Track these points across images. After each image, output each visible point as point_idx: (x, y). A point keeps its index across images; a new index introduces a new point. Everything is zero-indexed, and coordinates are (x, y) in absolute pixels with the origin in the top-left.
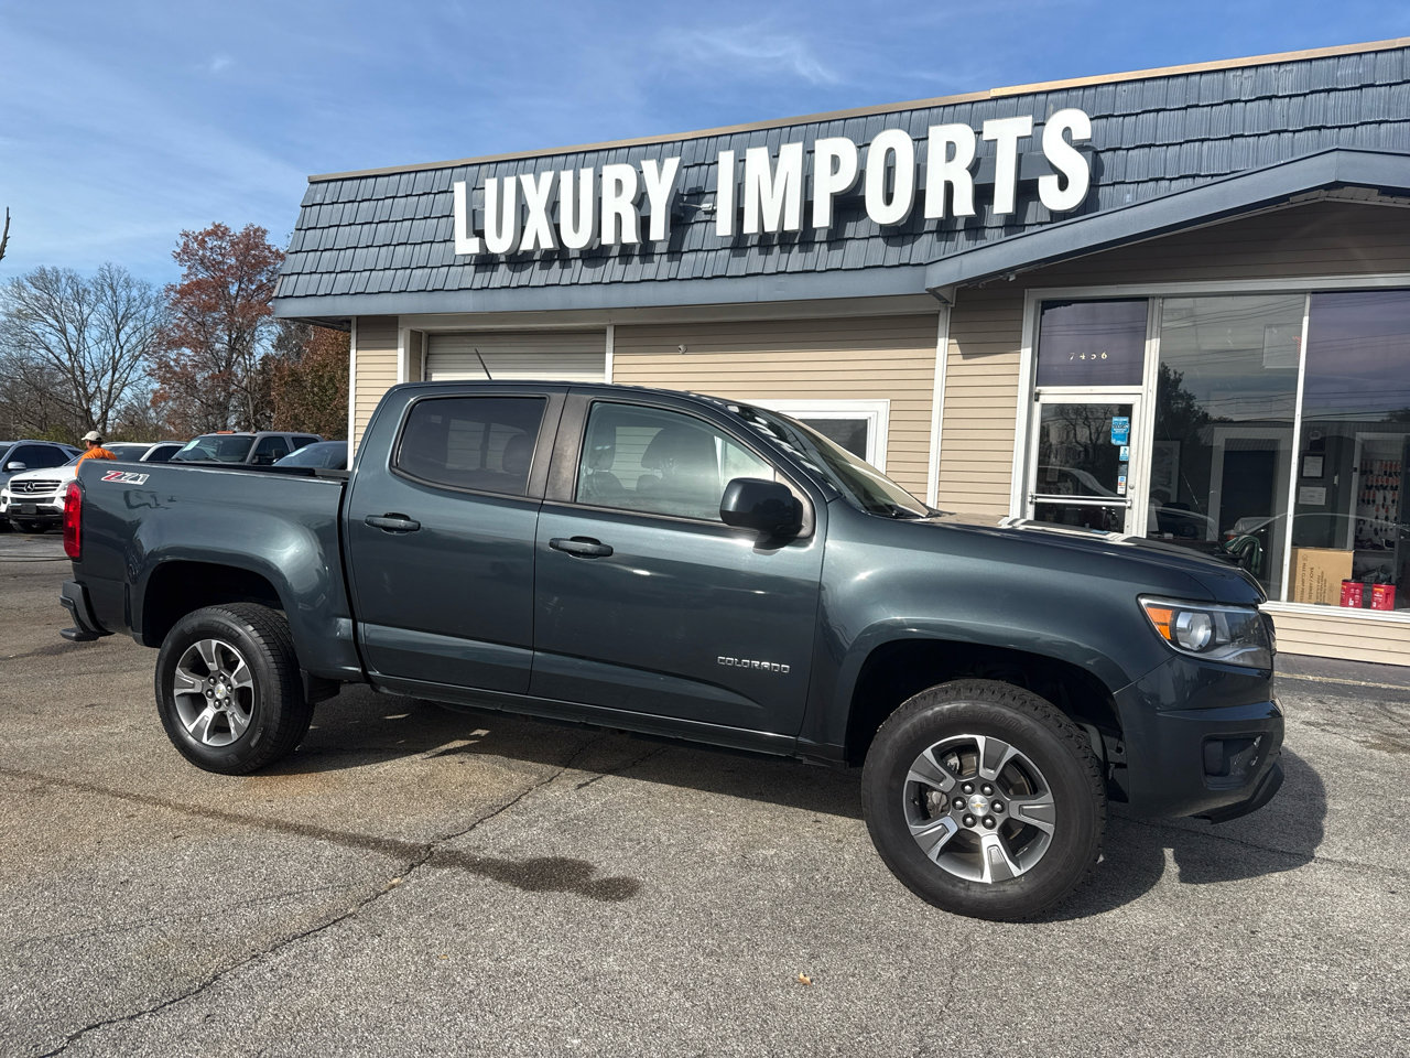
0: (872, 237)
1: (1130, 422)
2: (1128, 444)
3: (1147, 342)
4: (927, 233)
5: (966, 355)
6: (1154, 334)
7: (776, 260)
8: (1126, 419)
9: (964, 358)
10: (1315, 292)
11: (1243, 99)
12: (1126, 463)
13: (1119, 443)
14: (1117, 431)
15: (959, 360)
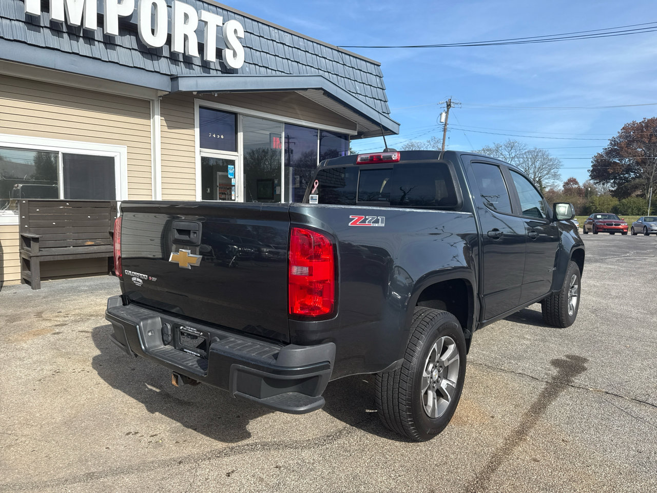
0: (133, 49)
1: (235, 168)
2: (235, 178)
3: (239, 133)
4: (164, 57)
5: (169, 127)
6: (241, 130)
7: (65, 42)
8: (233, 167)
9: (168, 129)
10: (286, 123)
11: (277, 41)
12: (234, 186)
13: (231, 177)
14: (230, 171)
15: (166, 129)
